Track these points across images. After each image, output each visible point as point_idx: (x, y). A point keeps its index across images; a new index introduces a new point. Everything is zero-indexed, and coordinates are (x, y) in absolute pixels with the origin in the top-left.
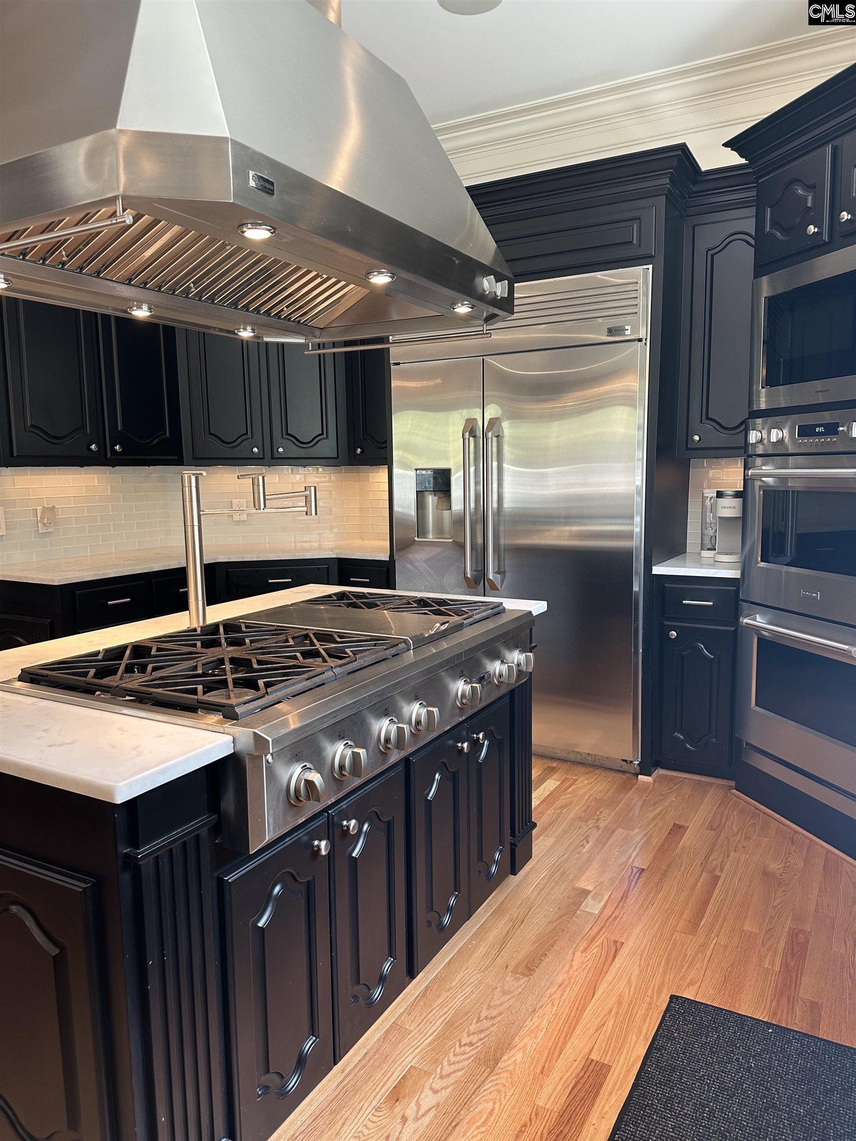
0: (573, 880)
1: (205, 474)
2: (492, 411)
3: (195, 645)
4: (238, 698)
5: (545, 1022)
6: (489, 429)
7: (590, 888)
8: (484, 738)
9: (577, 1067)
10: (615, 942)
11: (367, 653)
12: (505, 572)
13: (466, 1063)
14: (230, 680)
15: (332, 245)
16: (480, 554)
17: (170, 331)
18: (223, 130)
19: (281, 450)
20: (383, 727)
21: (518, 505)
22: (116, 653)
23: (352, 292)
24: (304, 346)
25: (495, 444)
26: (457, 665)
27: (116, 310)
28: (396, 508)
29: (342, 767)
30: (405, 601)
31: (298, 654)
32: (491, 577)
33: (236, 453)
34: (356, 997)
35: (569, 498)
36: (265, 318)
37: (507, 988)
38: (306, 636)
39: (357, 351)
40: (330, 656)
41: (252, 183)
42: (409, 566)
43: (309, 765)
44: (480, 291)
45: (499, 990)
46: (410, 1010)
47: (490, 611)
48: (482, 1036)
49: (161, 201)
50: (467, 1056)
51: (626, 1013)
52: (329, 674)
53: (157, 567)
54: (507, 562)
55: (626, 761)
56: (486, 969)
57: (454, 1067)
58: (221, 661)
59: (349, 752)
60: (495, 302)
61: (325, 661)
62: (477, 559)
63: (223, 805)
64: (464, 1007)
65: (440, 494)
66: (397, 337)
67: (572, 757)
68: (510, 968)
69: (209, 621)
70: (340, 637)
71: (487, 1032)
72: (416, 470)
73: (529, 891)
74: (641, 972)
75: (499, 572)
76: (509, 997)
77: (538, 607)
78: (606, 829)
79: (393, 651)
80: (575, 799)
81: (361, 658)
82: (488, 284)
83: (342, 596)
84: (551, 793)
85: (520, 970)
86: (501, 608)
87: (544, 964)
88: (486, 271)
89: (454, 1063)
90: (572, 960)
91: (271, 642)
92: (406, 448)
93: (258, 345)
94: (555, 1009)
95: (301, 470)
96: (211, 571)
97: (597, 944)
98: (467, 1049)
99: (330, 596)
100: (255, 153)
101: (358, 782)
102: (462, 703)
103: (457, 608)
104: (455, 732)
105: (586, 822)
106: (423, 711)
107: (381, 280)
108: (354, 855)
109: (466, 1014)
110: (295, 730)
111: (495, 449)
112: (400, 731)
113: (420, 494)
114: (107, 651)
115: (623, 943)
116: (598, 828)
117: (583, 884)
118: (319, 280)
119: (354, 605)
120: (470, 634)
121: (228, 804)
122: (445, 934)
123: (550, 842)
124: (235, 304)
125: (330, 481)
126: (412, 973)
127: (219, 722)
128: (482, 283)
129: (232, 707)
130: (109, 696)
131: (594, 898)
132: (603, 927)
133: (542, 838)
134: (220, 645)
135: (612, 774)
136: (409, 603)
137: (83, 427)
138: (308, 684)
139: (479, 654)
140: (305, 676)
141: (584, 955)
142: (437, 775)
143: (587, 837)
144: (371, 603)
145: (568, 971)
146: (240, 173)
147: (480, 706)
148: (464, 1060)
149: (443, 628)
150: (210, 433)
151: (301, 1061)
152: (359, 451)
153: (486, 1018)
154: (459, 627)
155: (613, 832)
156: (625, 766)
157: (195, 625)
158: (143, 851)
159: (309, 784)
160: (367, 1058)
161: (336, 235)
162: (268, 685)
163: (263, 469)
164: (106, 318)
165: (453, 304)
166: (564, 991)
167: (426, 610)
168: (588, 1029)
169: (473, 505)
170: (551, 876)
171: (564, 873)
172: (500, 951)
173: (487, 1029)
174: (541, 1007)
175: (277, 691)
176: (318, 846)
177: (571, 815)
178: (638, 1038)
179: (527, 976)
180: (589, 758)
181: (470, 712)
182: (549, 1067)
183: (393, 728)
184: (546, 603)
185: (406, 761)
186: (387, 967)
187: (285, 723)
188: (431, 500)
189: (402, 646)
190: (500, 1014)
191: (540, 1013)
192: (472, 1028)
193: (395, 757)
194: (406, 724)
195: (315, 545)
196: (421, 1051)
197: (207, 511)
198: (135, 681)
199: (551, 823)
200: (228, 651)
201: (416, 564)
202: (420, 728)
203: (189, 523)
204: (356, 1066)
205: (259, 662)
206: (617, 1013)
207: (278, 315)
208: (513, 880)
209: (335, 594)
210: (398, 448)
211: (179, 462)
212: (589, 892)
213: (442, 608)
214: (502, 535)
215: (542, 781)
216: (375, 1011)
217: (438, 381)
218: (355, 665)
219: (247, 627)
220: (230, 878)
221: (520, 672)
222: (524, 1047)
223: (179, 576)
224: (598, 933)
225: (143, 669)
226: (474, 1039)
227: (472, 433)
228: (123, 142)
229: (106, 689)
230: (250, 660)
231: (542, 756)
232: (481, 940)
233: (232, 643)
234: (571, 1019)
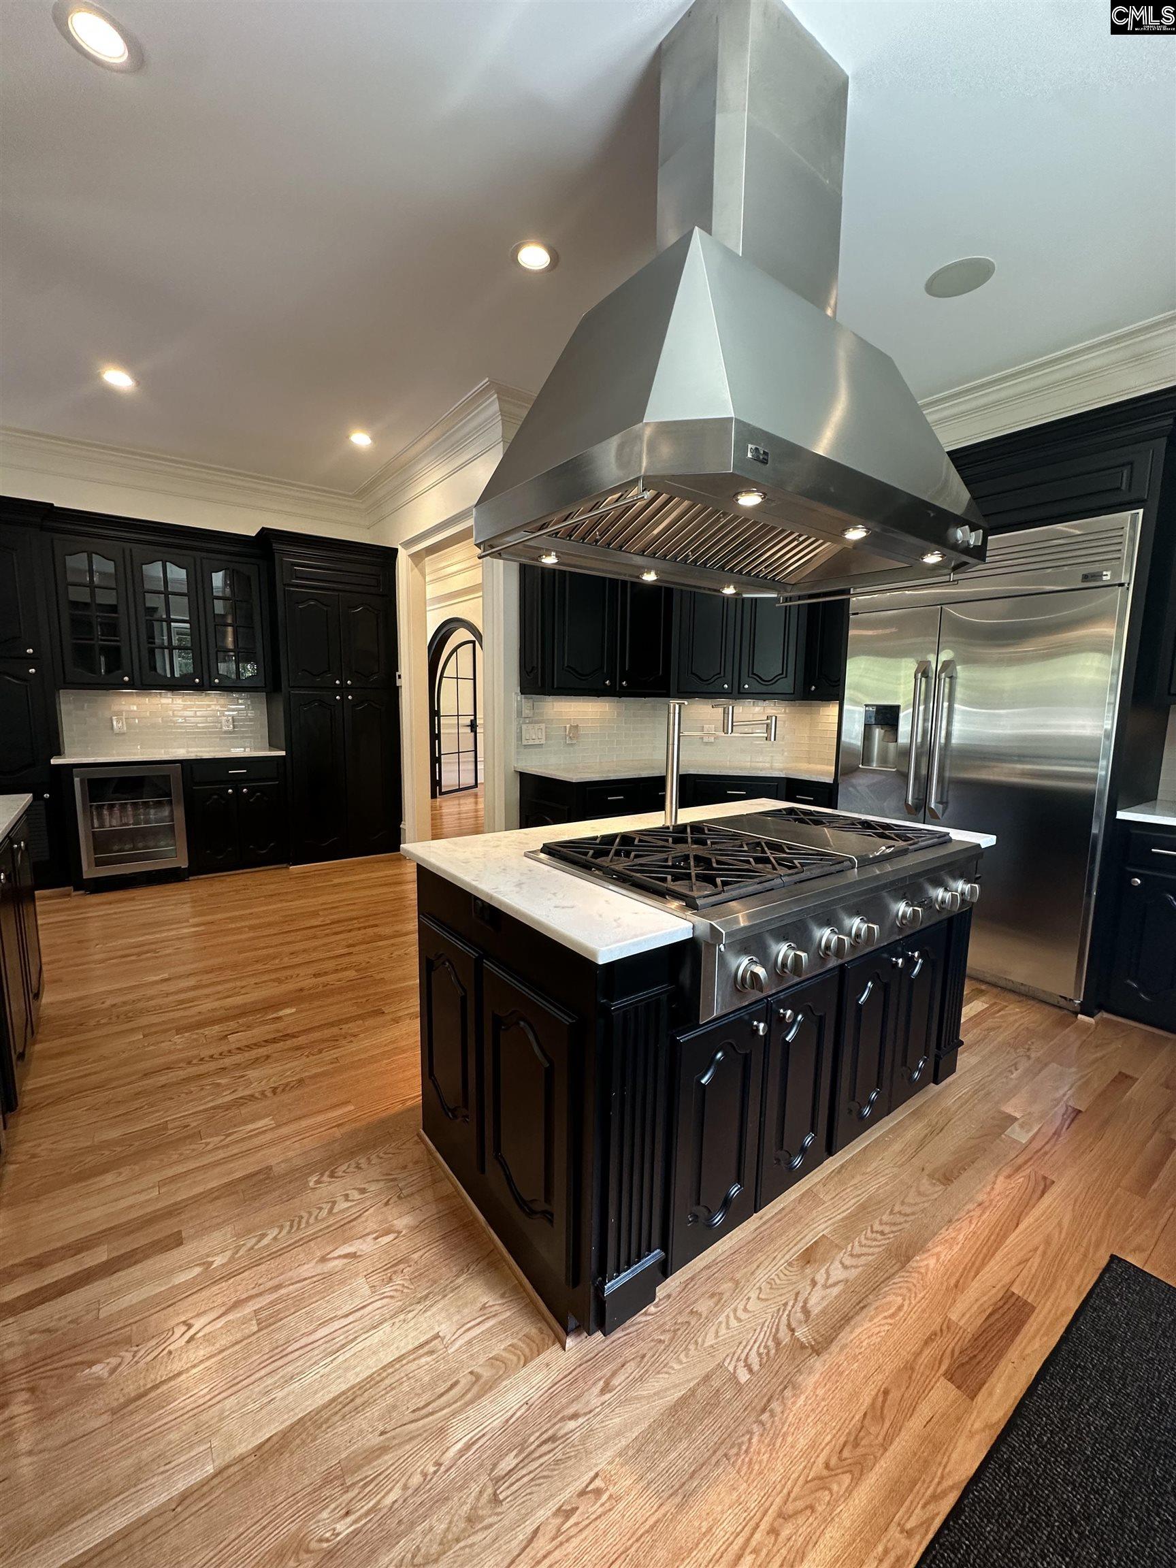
0: (998, 1103)
1: (686, 703)
2: (945, 656)
3: (667, 841)
4: (701, 892)
5: (961, 1237)
6: (942, 670)
7: (1017, 1115)
8: (919, 957)
9: (996, 1294)
10: (1045, 1178)
11: (814, 866)
12: (947, 803)
13: (877, 1250)
14: (693, 874)
15: (815, 505)
16: (923, 784)
17: (669, 591)
18: (728, 411)
19: (746, 686)
20: (825, 935)
21: (967, 742)
22: (609, 839)
23: (824, 549)
24: (776, 600)
25: (947, 685)
26: (901, 888)
27: (631, 576)
28: (843, 738)
29: (784, 965)
30: (849, 822)
31: (751, 860)
32: (933, 806)
33: (711, 689)
34: (778, 1160)
35: (1025, 738)
36: (744, 578)
37: (922, 1189)
38: (759, 844)
39: (819, 603)
40: (780, 864)
41: (750, 455)
42: (851, 789)
43: (755, 959)
44: (952, 541)
45: (914, 1189)
46: (825, 1182)
47: (936, 840)
48: (895, 1229)
49: (673, 478)
50: (877, 1243)
51: (1056, 1256)
52: (778, 881)
53: (645, 774)
54: (950, 793)
55: (1065, 998)
56: (902, 1165)
57: (865, 1250)
58: (686, 858)
59: (792, 953)
60: (967, 550)
61: (774, 868)
62: (919, 787)
63: (681, 977)
64: (878, 1195)
65: (886, 728)
66: (858, 590)
67: (1002, 983)
68: (926, 1172)
69: (679, 822)
70: (789, 849)
71: (900, 1227)
72: (866, 706)
73: (949, 1102)
74: (1074, 1218)
75: (941, 802)
76: (924, 1199)
77: (987, 840)
78: (1038, 1060)
79: (838, 867)
80: (1005, 1025)
81: (808, 870)
82: (961, 534)
83: (791, 811)
84: (979, 1013)
85: (936, 1176)
86: (947, 837)
87: (962, 1178)
88: (960, 521)
89: (865, 1246)
90: (994, 1183)
91: (728, 845)
92: (857, 687)
93: (737, 599)
94: (973, 1226)
95: (760, 703)
96: (684, 780)
97: (1024, 1174)
98: (879, 1237)
99: (780, 810)
100: (755, 429)
101: (797, 979)
102: (902, 923)
103: (902, 834)
104: (892, 949)
105: (1016, 1049)
106: (864, 927)
107: (856, 534)
108: (787, 1039)
109: (880, 1202)
110: (745, 928)
111: (947, 690)
112: (840, 941)
113: (868, 727)
114: (603, 837)
115: (1053, 1182)
116: (1029, 1057)
117: (1009, 1109)
118: (796, 543)
119: (802, 821)
120: (912, 861)
121: (685, 977)
122: (864, 1125)
123: (974, 1060)
124: (723, 567)
125: (785, 713)
126: (830, 1151)
127: (681, 908)
128: (955, 533)
129: (694, 898)
130: (600, 873)
131: (1022, 1126)
132: (1031, 1159)
133: (966, 1054)
134: (686, 842)
135: (1048, 1009)
136: (854, 824)
137: (602, 668)
138: (759, 887)
139: (921, 880)
140: (757, 880)
141: (1008, 1181)
142: (870, 984)
143: (1015, 1064)
144: (817, 820)
145: (989, 1193)
146: (741, 448)
147: (918, 928)
148: (876, 1246)
149: (888, 851)
150: (692, 673)
151: (727, 1203)
152: (813, 688)
153: (900, 1213)
154: (903, 852)
155: (1046, 1065)
156: (1063, 1003)
157: (668, 824)
158: (616, 1005)
159: (755, 975)
160: (784, 1213)
161: (819, 495)
162: (725, 884)
163: (731, 701)
164: (624, 583)
165: (924, 554)
166: (983, 1212)
167: (869, 832)
168: (1010, 1260)
169: (919, 740)
170: (976, 1092)
171: (988, 1094)
172: (916, 1152)
173: (900, 1224)
174: (958, 1220)
175: (732, 890)
176: (757, 1027)
177: (1000, 1039)
178: (1068, 1289)
179: (944, 1185)
180: (1022, 988)
181: (909, 932)
182: (964, 1283)
183: (834, 938)
184: (994, 837)
185: (842, 966)
186: (808, 1140)
187: (736, 921)
188: (878, 733)
189: (847, 863)
190: (913, 1214)
191: (957, 1225)
192: (885, 1218)
193: (833, 963)
194: (846, 935)
195: (768, 765)
196: (833, 1224)
197: (686, 733)
198: (621, 865)
199: (977, 1043)
200: (693, 849)
201: (859, 788)
202: (859, 940)
203: (671, 742)
204: (773, 1217)
205: (718, 862)
206: (1044, 1253)
207: (757, 575)
208: (933, 1088)
209: (785, 809)
210: (849, 688)
211: (667, 695)
212: (1016, 1119)
213: (887, 832)
214: (947, 768)
215: (970, 1001)
216: (795, 1176)
217: (894, 630)
218: (803, 876)
219: (709, 830)
220: (682, 1039)
221: (963, 901)
222: (938, 1255)
223: (660, 782)
224: (1026, 1162)
225: (627, 855)
226: (887, 1229)
227: (925, 674)
228: (648, 432)
229: (599, 868)
230: (710, 859)
231: (972, 978)
232: (898, 1136)
233: (695, 842)
234: (990, 1242)
